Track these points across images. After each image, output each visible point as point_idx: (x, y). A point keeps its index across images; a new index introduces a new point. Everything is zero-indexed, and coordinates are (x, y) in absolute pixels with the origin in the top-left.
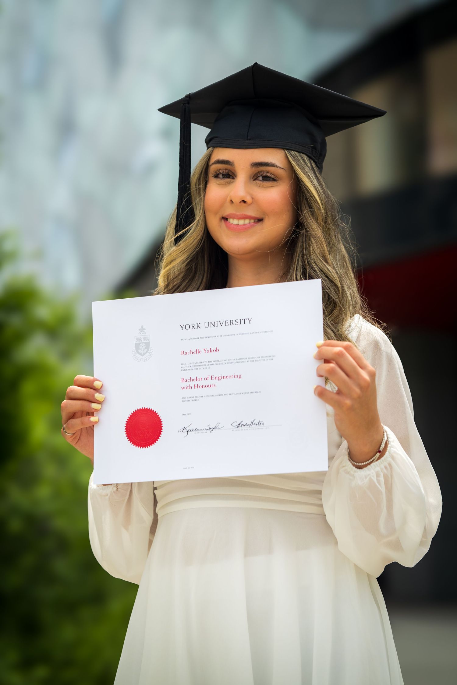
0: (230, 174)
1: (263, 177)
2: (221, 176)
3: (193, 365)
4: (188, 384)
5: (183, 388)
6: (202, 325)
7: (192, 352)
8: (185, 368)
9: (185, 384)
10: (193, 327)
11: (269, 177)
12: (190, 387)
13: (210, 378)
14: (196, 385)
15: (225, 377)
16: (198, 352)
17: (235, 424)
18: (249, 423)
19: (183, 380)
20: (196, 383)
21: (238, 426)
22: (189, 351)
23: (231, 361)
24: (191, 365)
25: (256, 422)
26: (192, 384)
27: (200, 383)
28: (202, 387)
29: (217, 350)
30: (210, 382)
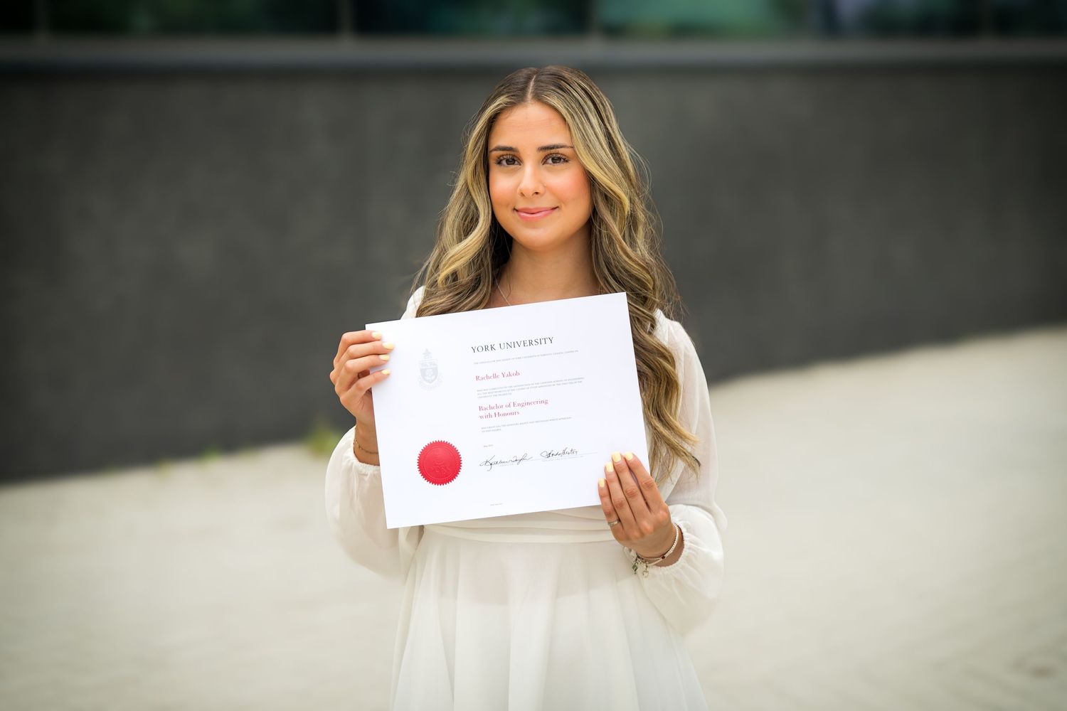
0: (515, 159)
1: (553, 159)
2: (504, 162)
3: (491, 391)
4: (487, 412)
5: (481, 417)
6: (497, 347)
7: (488, 377)
8: (482, 395)
9: (483, 413)
10: (486, 349)
11: (560, 159)
12: (490, 416)
13: (512, 405)
14: (497, 413)
15: (529, 404)
16: (495, 376)
17: (545, 454)
18: (561, 452)
19: (480, 408)
20: (496, 411)
21: (549, 455)
22: (484, 376)
23: (535, 385)
24: (489, 391)
25: (568, 450)
26: (492, 412)
27: (501, 411)
28: (504, 415)
29: (517, 374)
30: (512, 409)
